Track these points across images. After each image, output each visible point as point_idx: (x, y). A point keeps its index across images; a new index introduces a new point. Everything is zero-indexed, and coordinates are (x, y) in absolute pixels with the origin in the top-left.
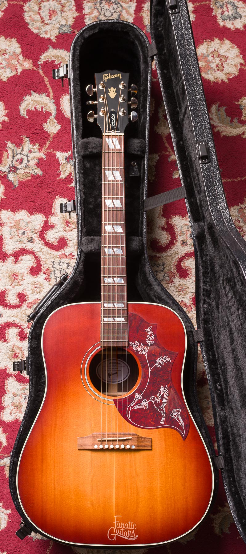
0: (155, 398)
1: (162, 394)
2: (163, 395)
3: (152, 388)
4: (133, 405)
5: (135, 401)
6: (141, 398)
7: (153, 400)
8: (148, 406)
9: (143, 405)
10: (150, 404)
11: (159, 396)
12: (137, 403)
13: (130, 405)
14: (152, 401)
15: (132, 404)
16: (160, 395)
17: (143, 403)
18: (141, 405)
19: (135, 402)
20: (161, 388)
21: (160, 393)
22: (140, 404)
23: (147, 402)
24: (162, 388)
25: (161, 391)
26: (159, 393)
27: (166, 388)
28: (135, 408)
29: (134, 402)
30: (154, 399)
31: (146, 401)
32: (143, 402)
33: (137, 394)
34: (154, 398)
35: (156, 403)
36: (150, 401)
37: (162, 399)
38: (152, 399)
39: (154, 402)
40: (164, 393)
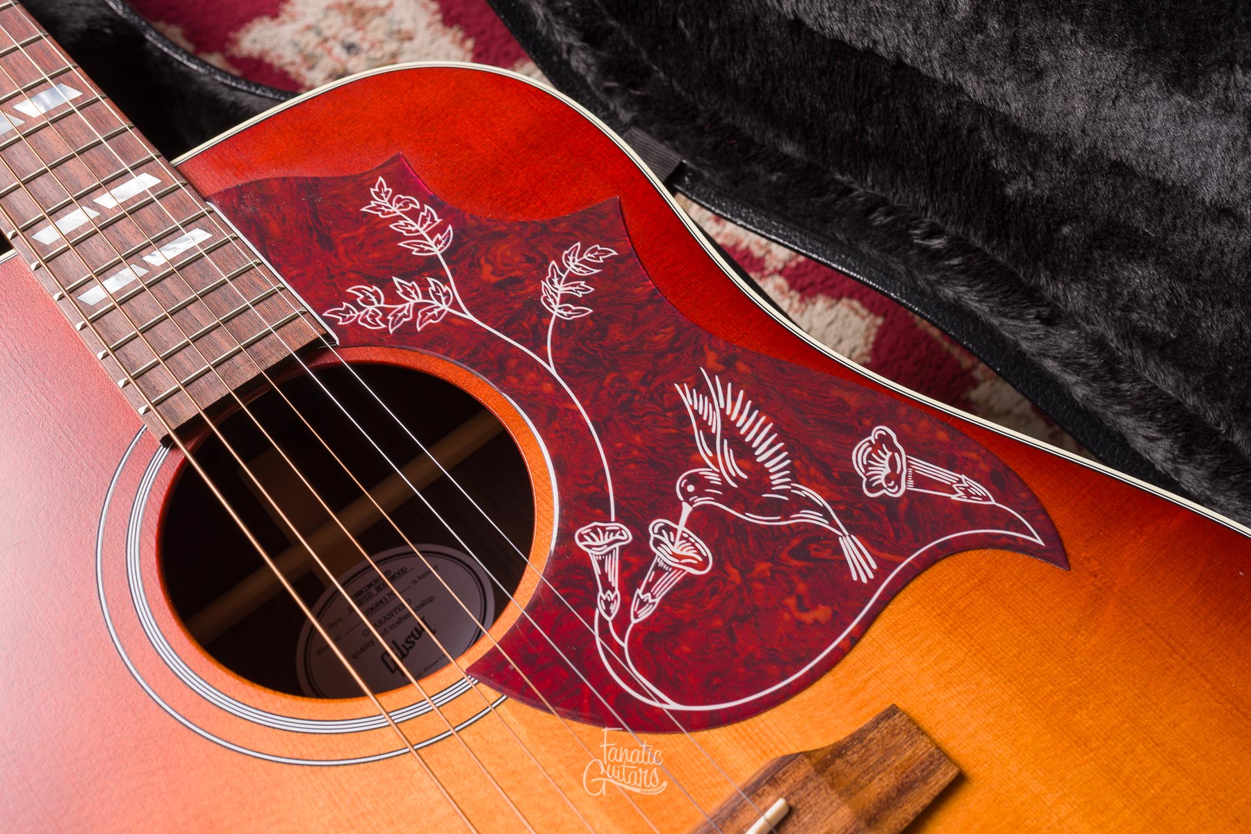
0: (702, 471)
1: (716, 426)
2: (729, 427)
3: (638, 439)
4: (615, 608)
5: (604, 576)
6: (627, 536)
7: (700, 493)
8: (701, 545)
9: (672, 562)
10: (703, 523)
11: (712, 446)
12: (630, 581)
13: (603, 622)
14: (700, 501)
15: (607, 604)
16: (710, 439)
17: (662, 556)
18: (659, 571)
19: (614, 580)
20: (687, 401)
21: (704, 425)
22: (650, 575)
23: (681, 527)
24: (690, 400)
25: (698, 417)
26: (699, 437)
27: (715, 385)
28: (644, 614)
29: (607, 586)
30: (702, 485)
31: (668, 529)
32: (658, 543)
33: (583, 530)
34: (692, 479)
35: (727, 494)
36: (687, 509)
37: (744, 451)
38: (691, 488)
39: (717, 498)
40: (725, 418)
